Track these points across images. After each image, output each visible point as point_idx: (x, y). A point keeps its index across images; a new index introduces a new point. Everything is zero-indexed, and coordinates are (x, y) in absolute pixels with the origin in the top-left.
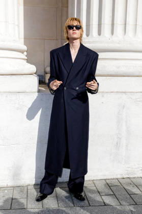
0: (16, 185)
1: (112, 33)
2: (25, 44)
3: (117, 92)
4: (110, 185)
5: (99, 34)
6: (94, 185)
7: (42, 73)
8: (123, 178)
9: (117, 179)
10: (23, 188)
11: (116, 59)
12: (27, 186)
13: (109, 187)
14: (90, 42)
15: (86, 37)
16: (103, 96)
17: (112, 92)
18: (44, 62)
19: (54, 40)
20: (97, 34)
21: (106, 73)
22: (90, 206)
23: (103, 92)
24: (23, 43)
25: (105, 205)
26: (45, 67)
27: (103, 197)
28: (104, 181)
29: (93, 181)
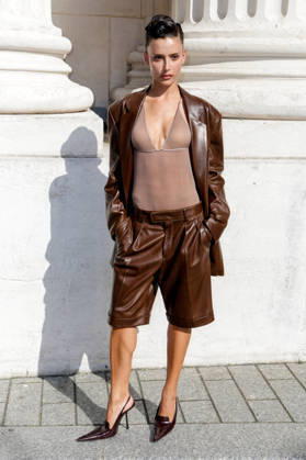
0: (47, 374)
1: (284, 11)
3: (291, 158)
4: (268, 377)
6: (229, 377)
8: (300, 363)
9: (285, 364)
10: (63, 380)
11: (290, 77)
13: (266, 381)
15: (218, 19)
16: (255, 168)
17: (278, 158)
18: (110, 72)
19: (134, 17)
20: (246, 13)
21: (264, 112)
22: (221, 422)
23: (256, 158)
25: (256, 421)
26: (112, 86)
27: (251, 404)
28: (254, 367)
29: (227, 366)
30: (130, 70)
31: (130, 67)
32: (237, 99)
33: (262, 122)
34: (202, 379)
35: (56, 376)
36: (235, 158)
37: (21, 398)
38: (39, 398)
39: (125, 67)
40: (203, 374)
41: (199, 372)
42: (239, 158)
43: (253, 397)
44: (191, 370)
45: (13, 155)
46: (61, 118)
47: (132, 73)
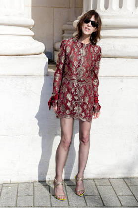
0: (20, 182)
2: (32, 18)
4: (129, 184)
5: (121, 7)
6: (109, 184)
7: (51, 50)
10: (28, 185)
12: (33, 183)
13: (128, 186)
14: (108, 17)
15: (104, 9)
16: (122, 81)
17: (133, 77)
18: (53, 35)
20: (118, 7)
21: (126, 54)
23: (122, 77)
24: (31, 16)
25: (122, 205)
26: (55, 41)
27: (120, 197)
28: (122, 180)
29: (109, 179)
30: (63, 33)
31: (63, 32)
32: (113, 48)
33: (125, 59)
34: (96, 185)
35: (25, 183)
36: (112, 77)
37: (7, 193)
38: (16, 193)
39: (61, 32)
40: (97, 183)
41: (95, 182)
42: (114, 77)
43: (121, 194)
44: (91, 181)
45: (5, 75)
46: (28, 57)
47: (64, 35)
